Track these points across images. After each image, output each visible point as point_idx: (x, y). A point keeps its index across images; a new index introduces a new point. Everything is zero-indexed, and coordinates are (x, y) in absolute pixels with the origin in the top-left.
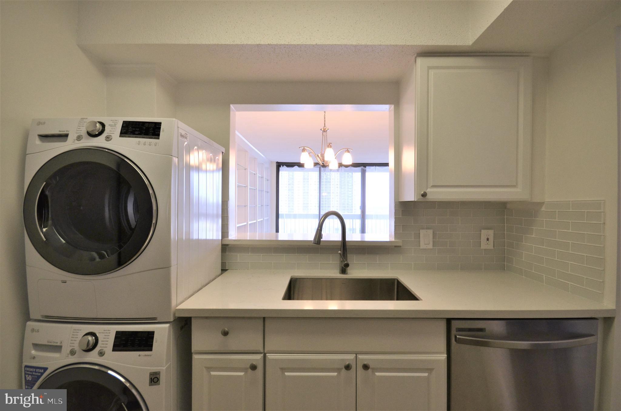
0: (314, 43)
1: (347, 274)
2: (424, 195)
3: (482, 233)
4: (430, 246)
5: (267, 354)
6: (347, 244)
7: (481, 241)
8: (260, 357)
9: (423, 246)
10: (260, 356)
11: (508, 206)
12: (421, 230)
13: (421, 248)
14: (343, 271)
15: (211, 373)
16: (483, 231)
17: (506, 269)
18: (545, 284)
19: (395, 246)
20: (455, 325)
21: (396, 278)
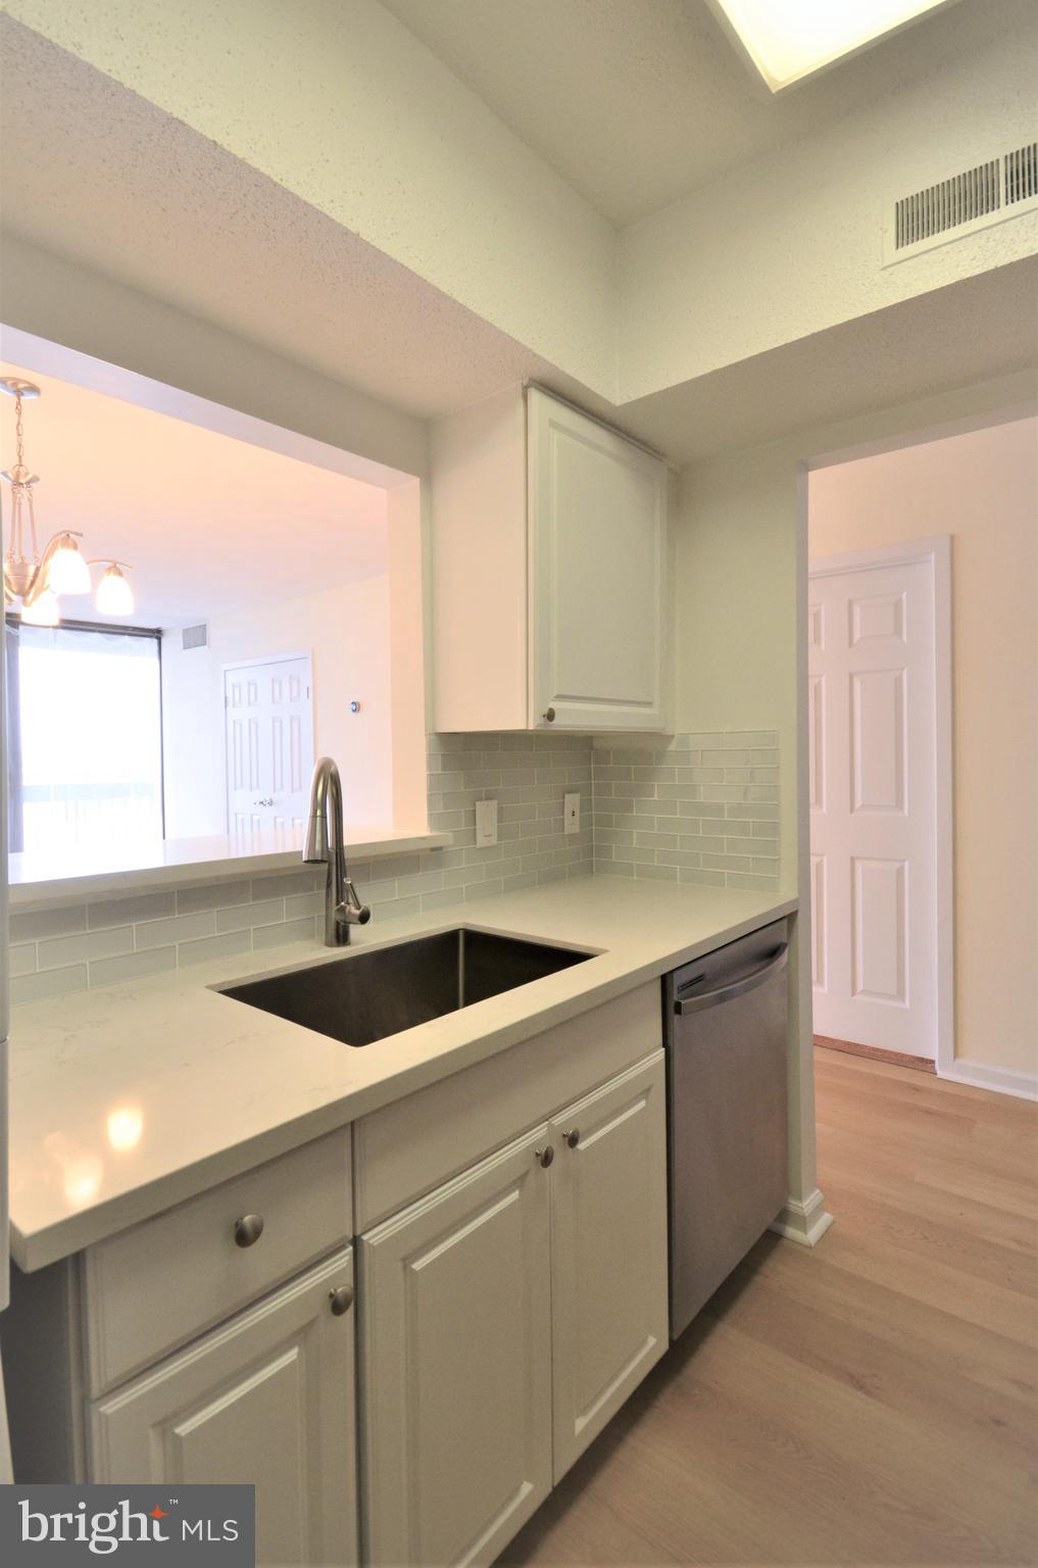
0: (352, 227)
1: (349, 944)
2: (550, 716)
3: (566, 800)
4: (494, 841)
5: (365, 1238)
6: (347, 855)
7: (563, 819)
8: (347, 1258)
9: (481, 842)
10: (346, 1255)
11: (597, 744)
12: (477, 803)
13: (478, 845)
14: (341, 937)
15: (178, 1430)
16: (567, 796)
17: (594, 870)
18: (679, 882)
19: (433, 850)
20: (679, 980)
21: (462, 927)
